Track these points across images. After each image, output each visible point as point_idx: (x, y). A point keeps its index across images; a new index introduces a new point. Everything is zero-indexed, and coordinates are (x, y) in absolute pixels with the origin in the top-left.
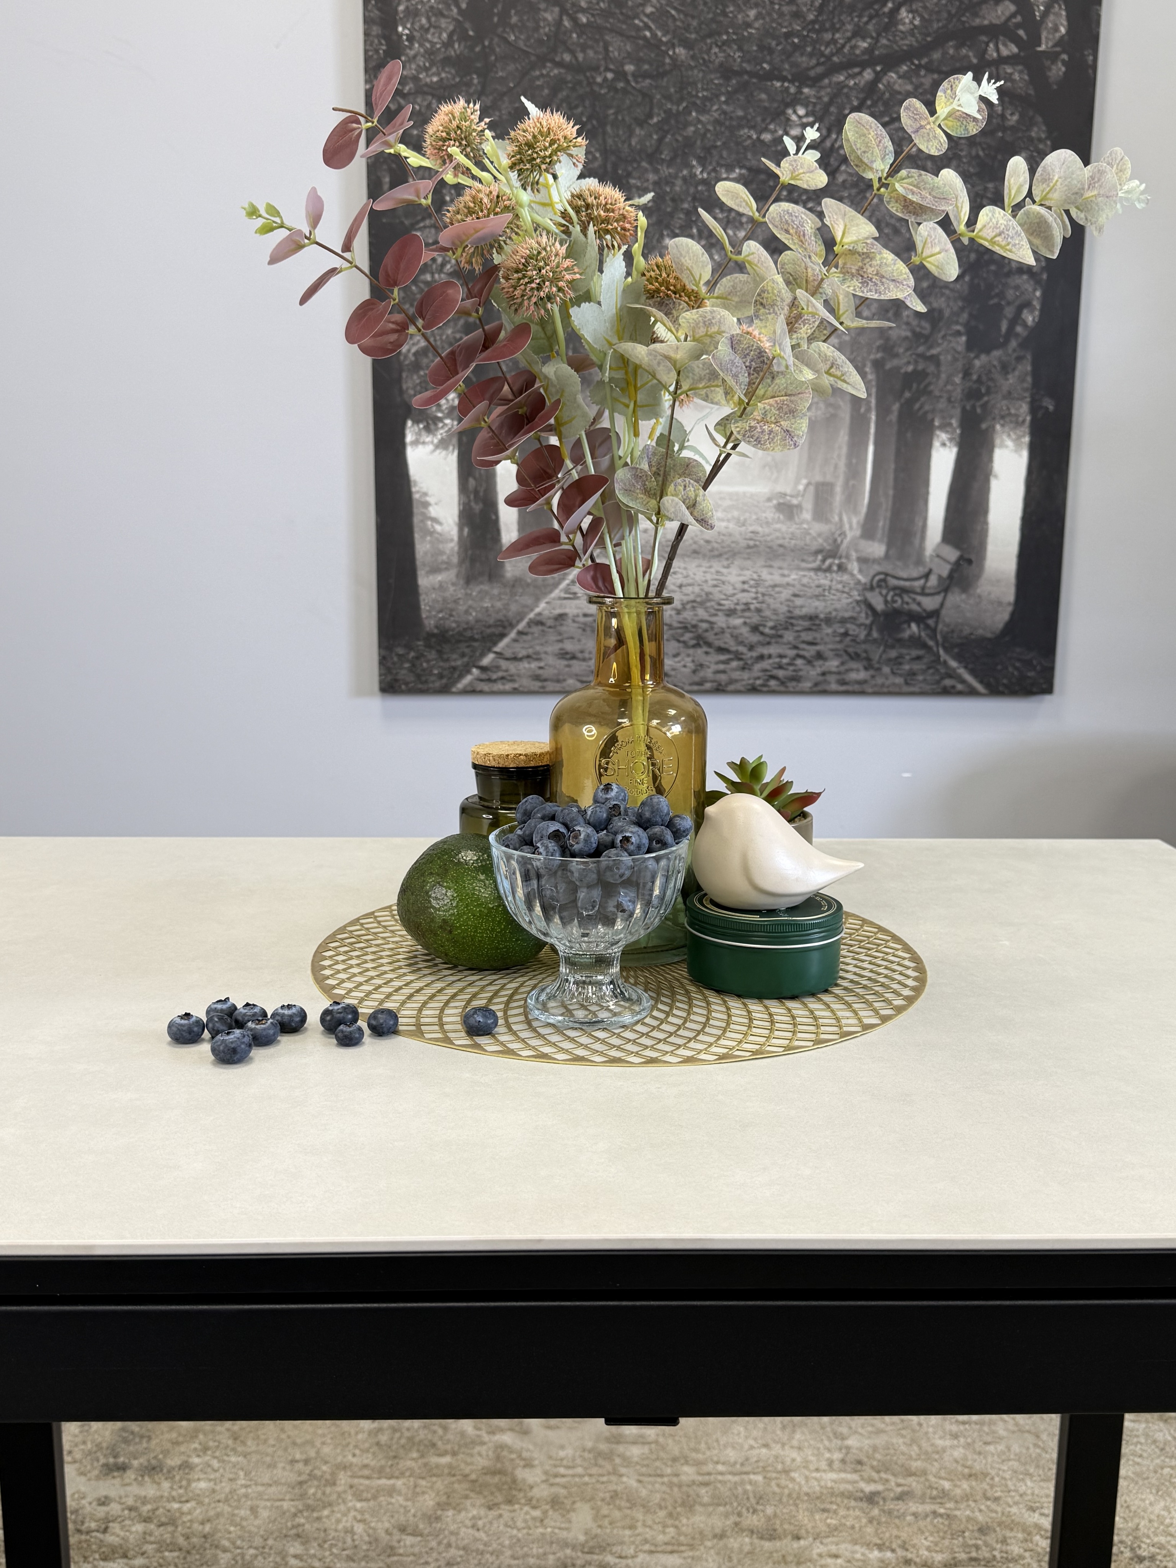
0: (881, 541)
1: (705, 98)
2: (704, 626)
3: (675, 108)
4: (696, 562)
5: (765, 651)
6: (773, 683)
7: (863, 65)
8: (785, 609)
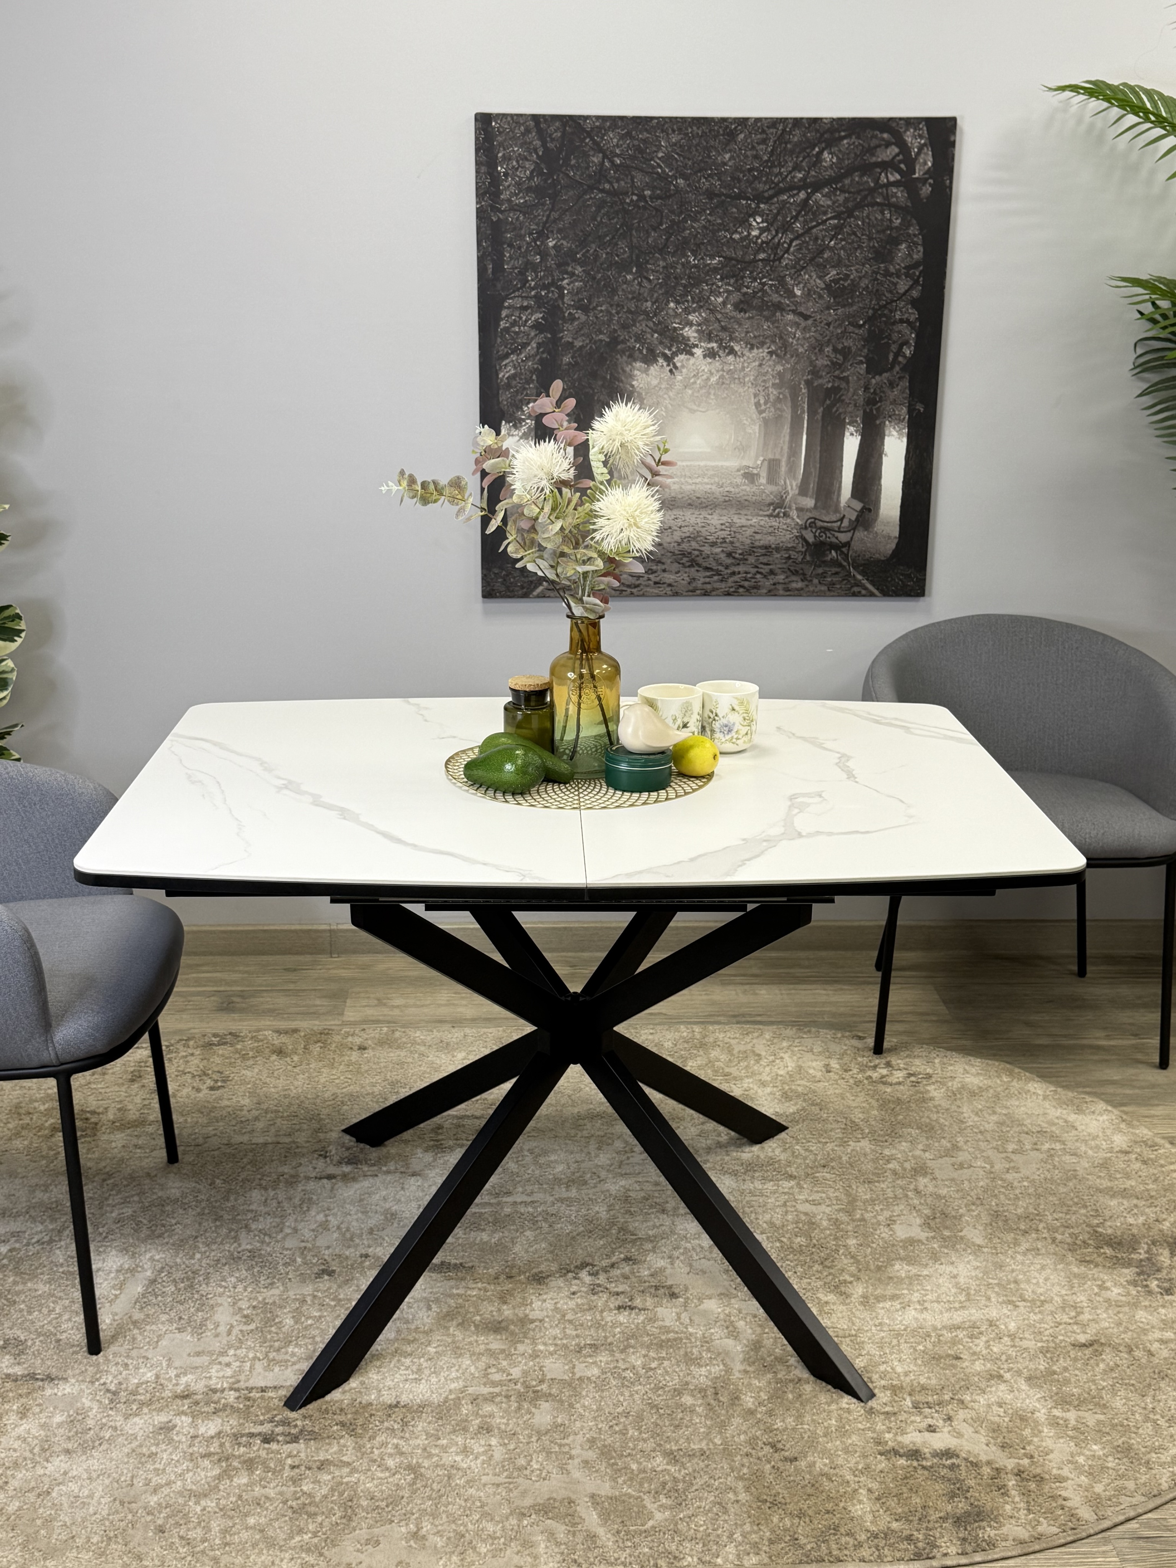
0: (811, 497)
1: (697, 212)
2: (696, 553)
3: (676, 219)
4: (691, 511)
5: (736, 569)
6: (741, 590)
7: (799, 189)
8: (749, 541)
